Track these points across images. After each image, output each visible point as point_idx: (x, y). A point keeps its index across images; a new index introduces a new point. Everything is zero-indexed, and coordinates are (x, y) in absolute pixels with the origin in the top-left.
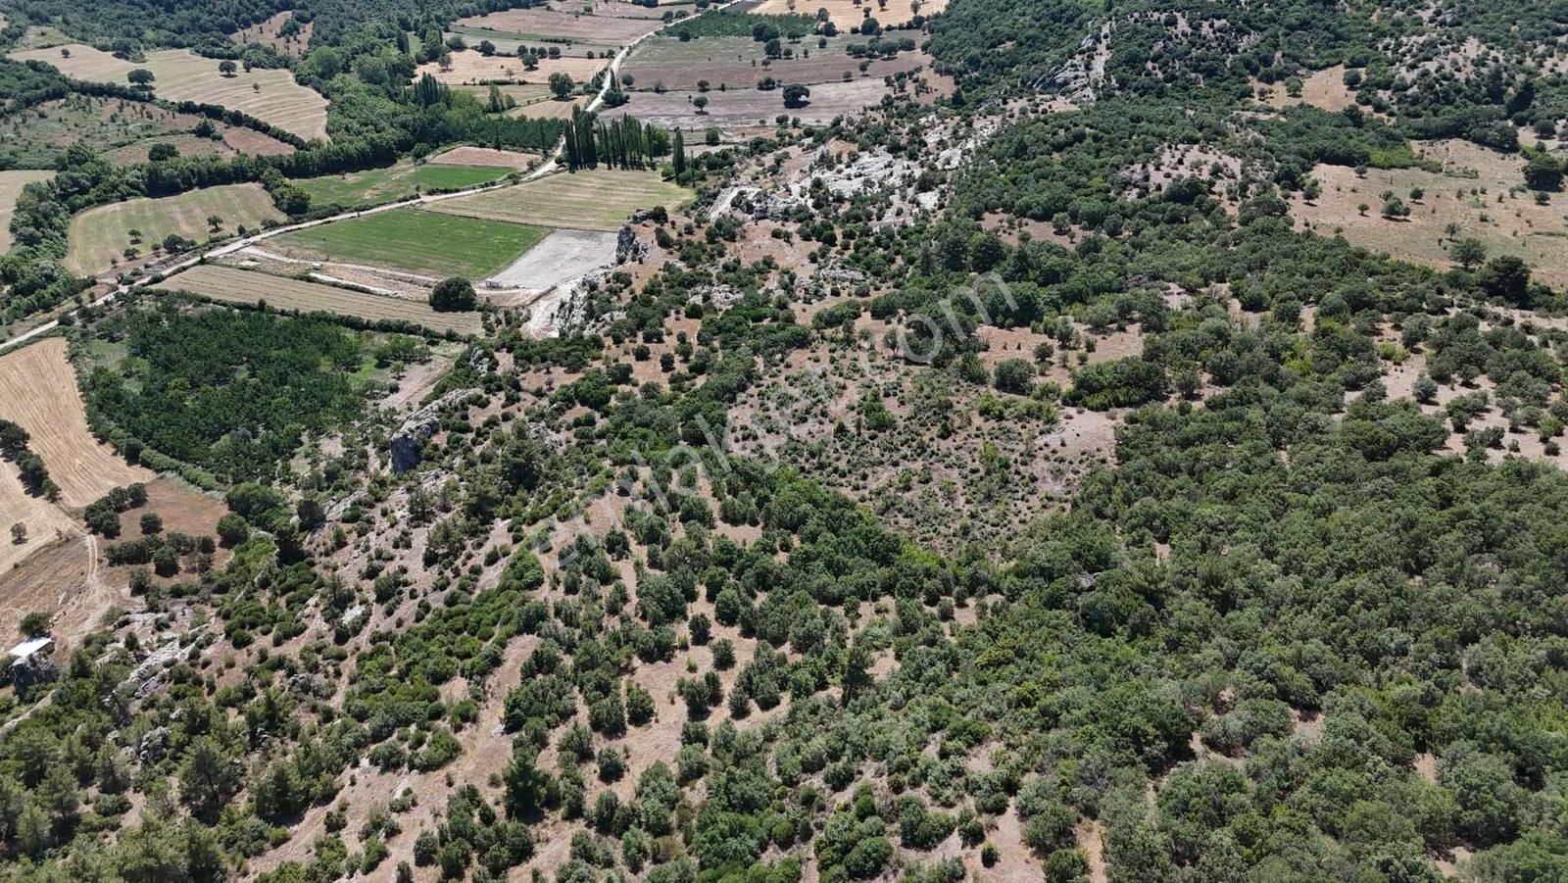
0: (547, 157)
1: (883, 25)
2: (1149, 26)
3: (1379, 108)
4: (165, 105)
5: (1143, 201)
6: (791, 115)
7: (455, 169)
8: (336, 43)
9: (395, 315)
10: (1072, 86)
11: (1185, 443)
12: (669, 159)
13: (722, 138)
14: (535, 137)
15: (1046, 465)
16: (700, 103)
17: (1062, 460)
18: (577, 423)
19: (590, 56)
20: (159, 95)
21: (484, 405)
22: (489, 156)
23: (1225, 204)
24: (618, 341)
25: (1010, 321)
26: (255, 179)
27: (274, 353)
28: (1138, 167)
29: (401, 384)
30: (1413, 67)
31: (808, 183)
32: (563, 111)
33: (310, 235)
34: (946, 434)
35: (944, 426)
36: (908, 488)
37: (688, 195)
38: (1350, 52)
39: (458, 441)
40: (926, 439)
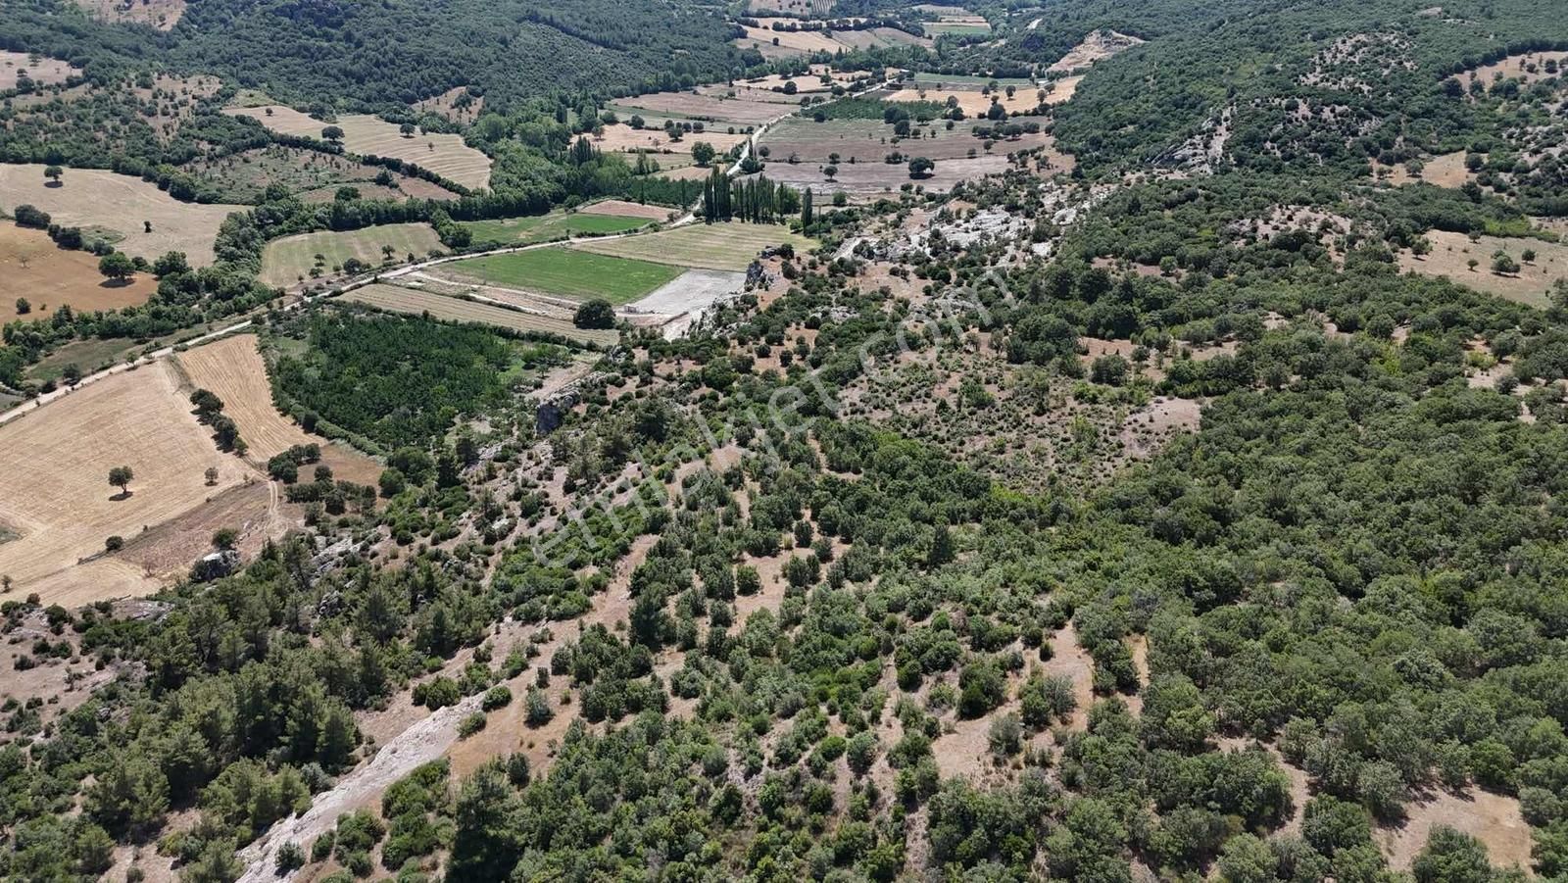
0: (686, 211)
1: (1009, 111)
2: (1270, 110)
3: (1499, 188)
4: (352, 158)
5: (1251, 248)
6: (915, 184)
7: (604, 218)
8: (503, 113)
9: (542, 328)
10: (1190, 162)
12: (798, 216)
13: (848, 201)
14: (678, 195)
15: (1134, 436)
16: (830, 172)
17: (1149, 432)
18: (703, 398)
19: (731, 132)
20: (347, 150)
21: (621, 385)
22: (634, 209)
23: (1332, 251)
24: (742, 343)
25: (1110, 332)
26: (425, 219)
27: (435, 351)
28: (1247, 221)
29: (545, 382)
30: (1536, 152)
31: (927, 234)
32: (702, 174)
33: (472, 266)
34: (1041, 411)
35: (1040, 404)
36: (1002, 452)
37: (815, 244)
38: (1471, 139)
39: (596, 410)
40: (1023, 416)
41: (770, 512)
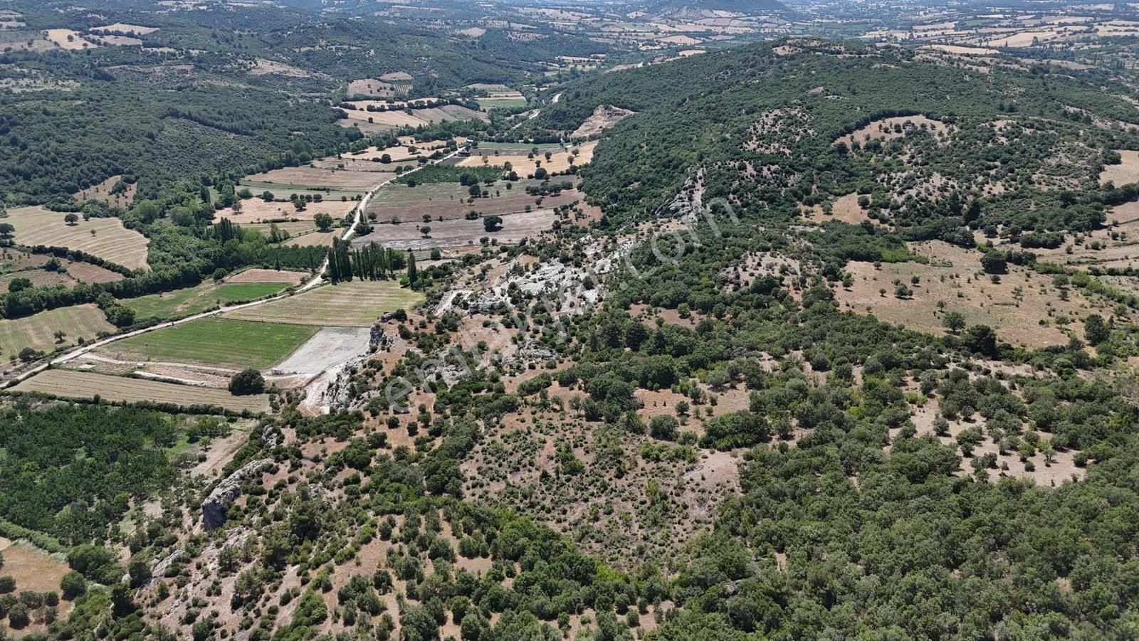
0: (314, 274)
1: (549, 172)
2: (729, 170)
3: (883, 221)
4: (23, 249)
5: (737, 293)
6: (491, 237)
7: (247, 286)
8: (154, 197)
9: (203, 400)
10: (681, 212)
11: (787, 475)
12: (405, 271)
13: (442, 255)
14: (306, 260)
15: (692, 495)
16: (425, 230)
17: (703, 491)
18: (347, 482)
19: (344, 200)
20: (18, 242)
21: (273, 471)
22: (272, 275)
23: (792, 293)
24: (374, 414)
25: (656, 385)
26: (90, 301)
27: (107, 437)
28: (731, 269)
29: (208, 454)
30: (901, 193)
31: (506, 286)
32: (326, 240)
33: (136, 342)
34: (620, 475)
35: (619, 469)
36: (596, 519)
37: (420, 297)
38: (859, 184)
39: (255, 502)
40: (606, 479)
41: (418, 627)
